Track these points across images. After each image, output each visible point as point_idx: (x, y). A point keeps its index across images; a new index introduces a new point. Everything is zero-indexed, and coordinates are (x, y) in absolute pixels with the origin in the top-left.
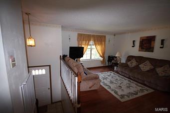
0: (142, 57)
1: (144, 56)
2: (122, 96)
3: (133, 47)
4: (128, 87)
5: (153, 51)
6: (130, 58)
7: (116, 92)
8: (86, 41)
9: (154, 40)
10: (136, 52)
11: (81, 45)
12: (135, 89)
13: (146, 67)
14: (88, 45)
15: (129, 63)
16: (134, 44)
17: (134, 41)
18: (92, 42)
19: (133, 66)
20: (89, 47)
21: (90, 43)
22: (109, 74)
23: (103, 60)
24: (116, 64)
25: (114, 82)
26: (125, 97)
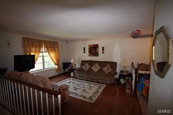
0: (92, 61)
1: (93, 60)
2: (91, 98)
3: (84, 53)
4: (90, 88)
5: (98, 56)
6: (83, 63)
7: (84, 97)
8: (36, 47)
9: (98, 47)
10: (87, 57)
11: (30, 52)
12: (95, 88)
13: (96, 68)
14: (39, 52)
15: (83, 67)
16: (84, 50)
17: (84, 48)
18: (43, 49)
19: (87, 69)
20: (41, 54)
21: (41, 51)
22: (68, 81)
23: (59, 67)
24: (73, 70)
25: (78, 87)
26: (93, 97)
